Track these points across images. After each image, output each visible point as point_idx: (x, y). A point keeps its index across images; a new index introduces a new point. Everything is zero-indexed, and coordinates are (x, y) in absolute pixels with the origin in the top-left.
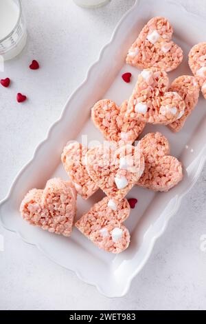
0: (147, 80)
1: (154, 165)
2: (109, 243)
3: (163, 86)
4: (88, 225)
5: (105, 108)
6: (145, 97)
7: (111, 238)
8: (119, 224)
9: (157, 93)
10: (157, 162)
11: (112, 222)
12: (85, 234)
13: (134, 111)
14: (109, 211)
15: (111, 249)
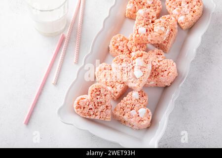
0: (142, 15)
1: (157, 66)
2: (138, 119)
3: (153, 17)
4: (122, 109)
5: (119, 39)
6: (143, 24)
7: (139, 116)
8: (142, 105)
9: (150, 21)
10: (159, 64)
11: (137, 105)
12: (121, 115)
13: (138, 33)
14: (134, 99)
15: (140, 122)
